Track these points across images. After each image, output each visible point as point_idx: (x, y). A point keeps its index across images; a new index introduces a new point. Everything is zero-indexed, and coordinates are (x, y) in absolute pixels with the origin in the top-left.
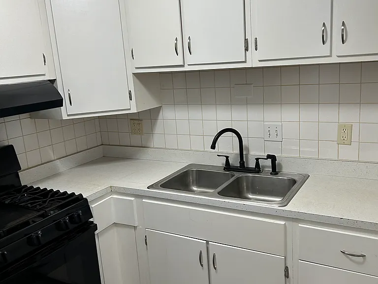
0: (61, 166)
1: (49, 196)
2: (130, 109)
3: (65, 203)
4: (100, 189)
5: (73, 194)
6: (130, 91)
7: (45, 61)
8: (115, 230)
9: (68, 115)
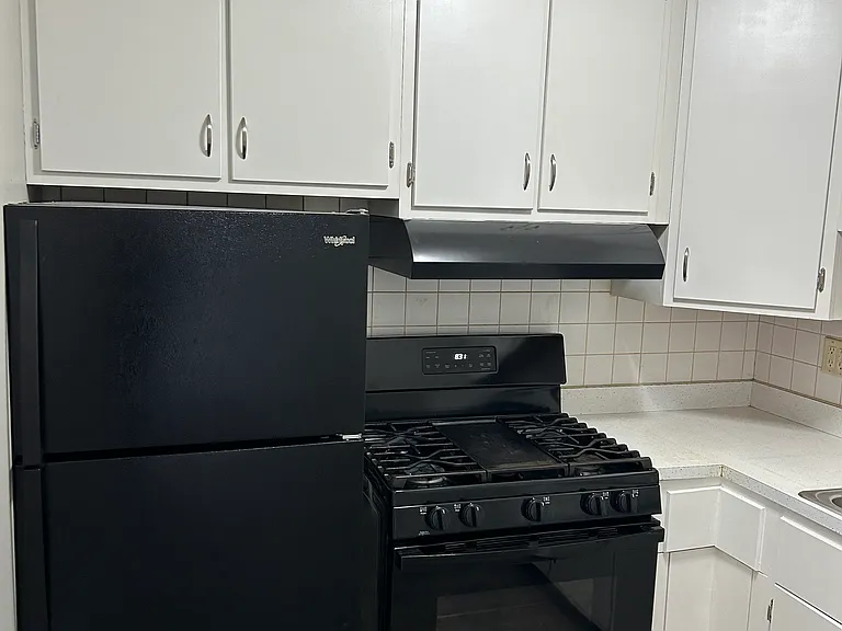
0: (647, 398)
1: (592, 443)
2: (813, 311)
3: (611, 464)
4: (695, 463)
5: (636, 453)
6: (823, 271)
7: (652, 187)
8: (712, 562)
9: (675, 300)
